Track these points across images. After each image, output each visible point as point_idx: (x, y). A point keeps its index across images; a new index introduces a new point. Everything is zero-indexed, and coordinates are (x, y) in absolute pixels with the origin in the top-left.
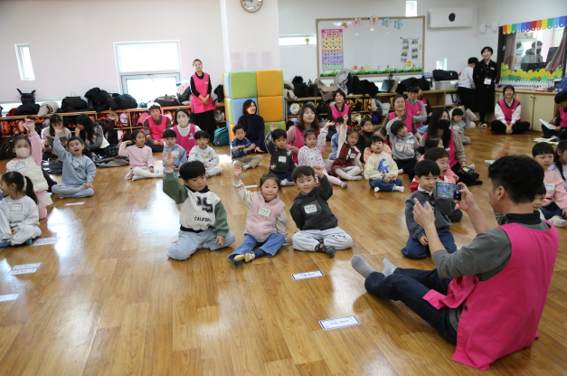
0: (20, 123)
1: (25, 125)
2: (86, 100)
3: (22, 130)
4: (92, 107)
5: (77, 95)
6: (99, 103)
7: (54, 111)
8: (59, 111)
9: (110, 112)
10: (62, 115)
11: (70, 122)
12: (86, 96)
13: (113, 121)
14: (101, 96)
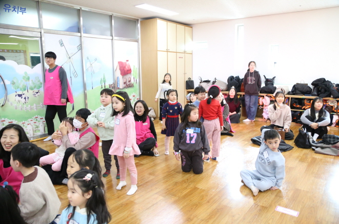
0: (261, 99)
1: (264, 100)
2: (312, 87)
3: (261, 103)
4: (316, 93)
5: (305, 83)
6: (323, 90)
7: (286, 93)
8: (289, 93)
9: (331, 99)
10: (291, 96)
11: (295, 102)
12: (313, 84)
13: (332, 107)
14: (326, 85)
